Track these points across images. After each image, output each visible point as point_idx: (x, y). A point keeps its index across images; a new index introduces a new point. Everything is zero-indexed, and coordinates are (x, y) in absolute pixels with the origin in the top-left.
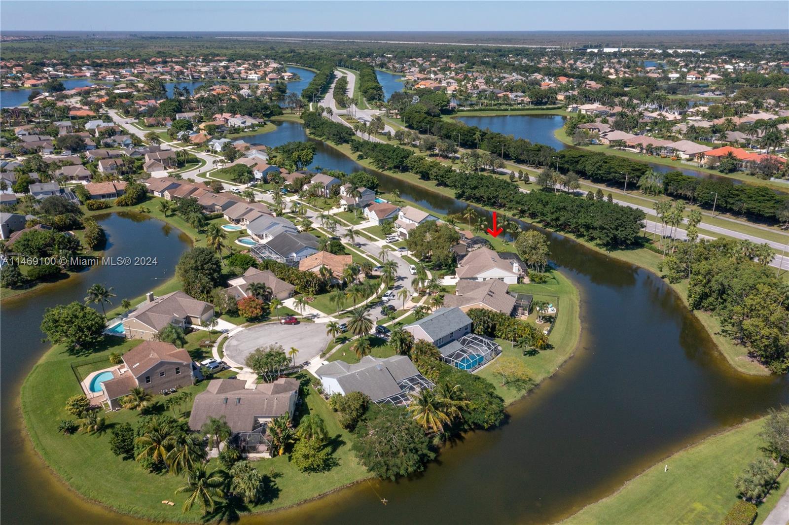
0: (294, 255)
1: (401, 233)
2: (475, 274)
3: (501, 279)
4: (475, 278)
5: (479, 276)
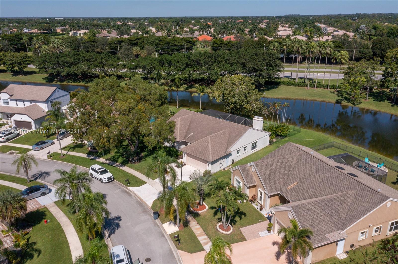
1: (16, 122)
2: (227, 148)
3: (254, 145)
4: (230, 155)
5: (233, 149)
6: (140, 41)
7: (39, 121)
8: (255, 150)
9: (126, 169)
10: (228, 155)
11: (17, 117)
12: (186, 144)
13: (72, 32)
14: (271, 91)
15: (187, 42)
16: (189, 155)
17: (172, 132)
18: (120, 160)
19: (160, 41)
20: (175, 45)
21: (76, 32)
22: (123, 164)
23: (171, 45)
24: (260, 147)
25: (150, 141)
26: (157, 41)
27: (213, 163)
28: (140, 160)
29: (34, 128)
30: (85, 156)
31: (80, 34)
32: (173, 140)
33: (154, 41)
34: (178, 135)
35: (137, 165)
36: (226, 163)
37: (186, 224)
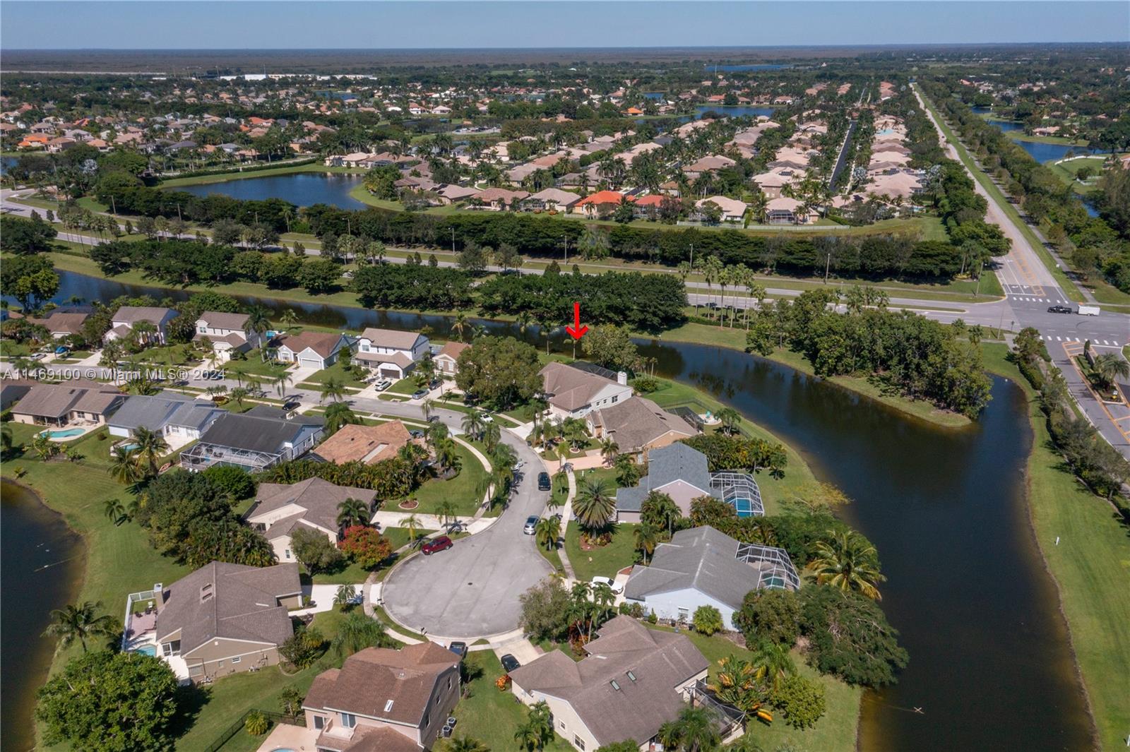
0: (288, 445)
1: (383, 371)
2: (587, 399)
3: (615, 399)
4: (589, 406)
5: (593, 401)
6: (490, 225)
7: (408, 371)
8: (615, 403)
9: (501, 415)
10: (588, 406)
11: (385, 366)
12: (553, 395)
13: (332, 157)
14: (673, 331)
15: (568, 231)
16: (555, 405)
17: (542, 385)
18: (496, 408)
19: (523, 226)
20: (549, 236)
21: (340, 159)
22: (499, 411)
23: (540, 235)
24: (620, 400)
25: (524, 392)
26: (519, 228)
27: (574, 411)
28: (513, 408)
29: (401, 378)
30: (462, 404)
31: (349, 164)
32: (542, 393)
33: (514, 228)
34: (547, 387)
35: (511, 412)
36: (585, 412)
37: (550, 448)
